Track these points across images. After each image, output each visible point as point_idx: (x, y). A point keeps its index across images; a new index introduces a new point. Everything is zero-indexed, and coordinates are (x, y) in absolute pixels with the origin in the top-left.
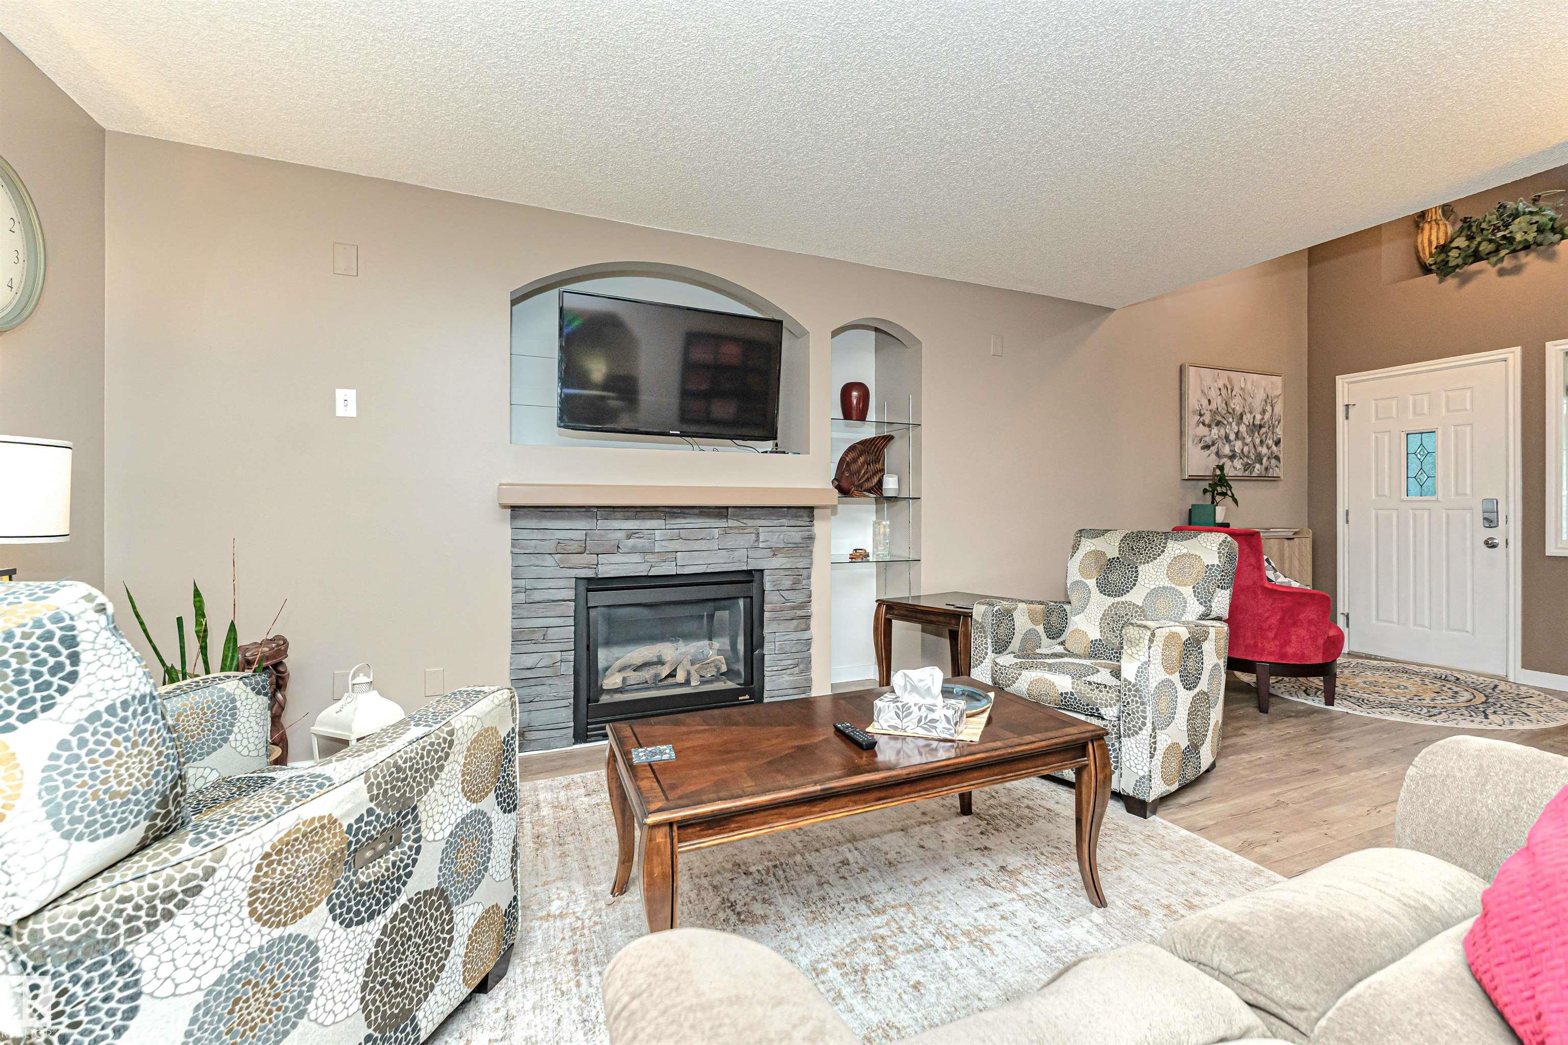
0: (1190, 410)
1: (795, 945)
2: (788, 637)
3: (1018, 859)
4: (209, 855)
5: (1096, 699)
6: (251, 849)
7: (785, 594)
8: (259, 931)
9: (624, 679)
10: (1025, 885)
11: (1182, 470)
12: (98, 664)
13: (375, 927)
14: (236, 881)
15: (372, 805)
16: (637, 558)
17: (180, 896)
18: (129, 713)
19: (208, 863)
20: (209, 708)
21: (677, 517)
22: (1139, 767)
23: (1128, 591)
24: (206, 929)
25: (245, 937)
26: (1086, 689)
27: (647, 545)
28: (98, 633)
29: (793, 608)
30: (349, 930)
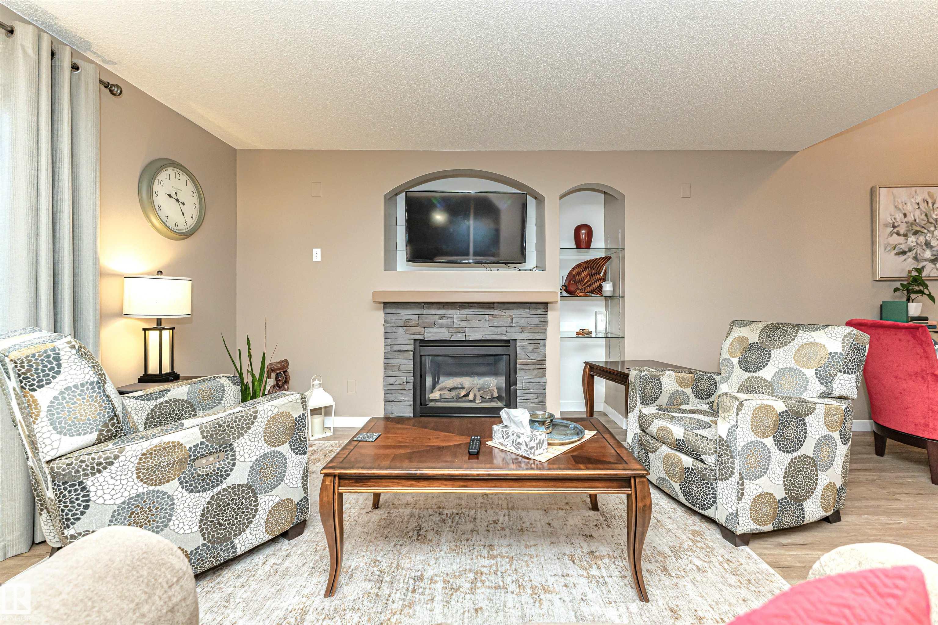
0: (882, 224)
1: (433, 561)
2: (531, 380)
3: (608, 549)
4: (117, 450)
5: (699, 447)
6: (137, 450)
7: (529, 354)
8: (142, 486)
9: (441, 395)
10: (599, 568)
11: (874, 273)
12: (70, 368)
13: (207, 496)
14: (129, 463)
15: (204, 440)
16: (444, 330)
17: (104, 464)
18: (85, 388)
19: (116, 453)
20: (213, 388)
21: (466, 308)
22: (729, 505)
23: (761, 369)
24: (116, 480)
25: (135, 487)
26: (694, 438)
27: (449, 323)
28: (70, 357)
29: (535, 363)
30: (191, 494)
